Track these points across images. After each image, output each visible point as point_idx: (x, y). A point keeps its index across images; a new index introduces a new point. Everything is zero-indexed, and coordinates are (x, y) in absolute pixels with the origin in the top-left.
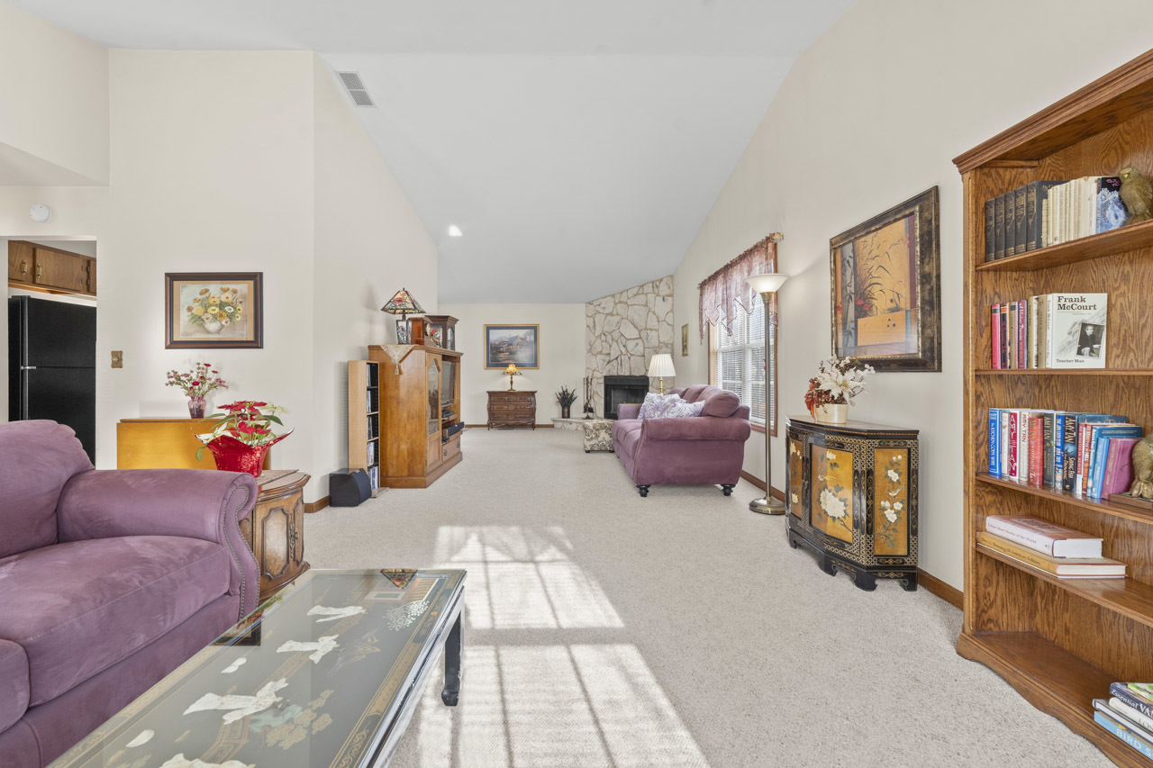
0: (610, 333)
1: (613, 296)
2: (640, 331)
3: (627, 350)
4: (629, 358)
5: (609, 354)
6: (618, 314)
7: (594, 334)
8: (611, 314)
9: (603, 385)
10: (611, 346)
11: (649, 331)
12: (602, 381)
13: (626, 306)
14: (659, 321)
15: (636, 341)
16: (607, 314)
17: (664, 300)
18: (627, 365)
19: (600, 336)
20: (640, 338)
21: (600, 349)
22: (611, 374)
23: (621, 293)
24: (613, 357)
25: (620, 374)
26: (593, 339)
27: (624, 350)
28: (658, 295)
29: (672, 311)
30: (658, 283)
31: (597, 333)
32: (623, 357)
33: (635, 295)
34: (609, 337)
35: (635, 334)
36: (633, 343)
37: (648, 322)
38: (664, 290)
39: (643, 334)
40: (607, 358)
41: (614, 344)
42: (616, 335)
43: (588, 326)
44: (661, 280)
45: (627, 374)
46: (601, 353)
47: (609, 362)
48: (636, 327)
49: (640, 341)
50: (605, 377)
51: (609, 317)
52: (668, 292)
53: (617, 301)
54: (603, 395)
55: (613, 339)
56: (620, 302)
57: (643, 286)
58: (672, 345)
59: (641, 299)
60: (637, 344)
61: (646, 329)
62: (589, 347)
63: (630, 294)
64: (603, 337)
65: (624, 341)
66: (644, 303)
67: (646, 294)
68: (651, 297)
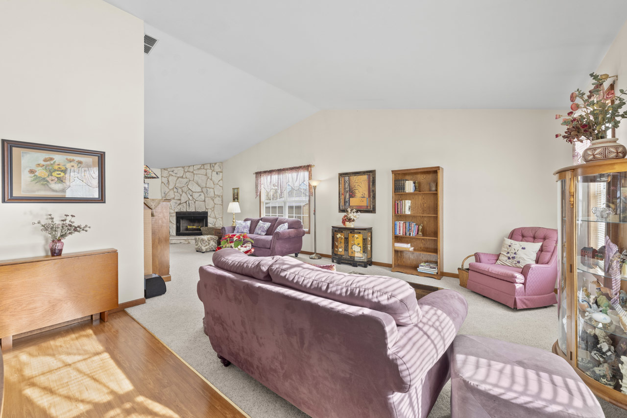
0: (181, 188)
1: (183, 167)
2: (202, 188)
3: (193, 198)
4: (195, 202)
5: (180, 200)
6: (186, 178)
7: (168, 187)
8: (182, 177)
9: (175, 217)
10: (181, 195)
11: (208, 189)
12: (175, 214)
13: (192, 174)
14: (214, 184)
15: (200, 193)
16: (178, 177)
17: (217, 174)
18: (193, 206)
19: (173, 189)
20: (202, 192)
21: (173, 196)
22: (182, 210)
23: (189, 167)
24: (183, 200)
25: (188, 210)
26: (167, 190)
27: (191, 198)
28: (213, 171)
29: (222, 179)
30: (214, 165)
31: (171, 187)
32: (190, 202)
33: (199, 169)
34: (180, 191)
35: (199, 189)
36: (198, 194)
37: (207, 184)
38: (217, 168)
39: (204, 190)
40: (179, 202)
41: (184, 194)
42: (185, 189)
43: (162, 182)
44: (215, 164)
45: (194, 210)
46: (174, 198)
47: (180, 204)
48: (199, 186)
49: (202, 193)
50: (177, 213)
51: (180, 179)
52: (220, 170)
53: (186, 171)
54: (175, 223)
55: (183, 191)
56: (188, 171)
57: (204, 165)
58: (222, 196)
59: (203, 172)
60: (200, 195)
61: (206, 187)
62: (163, 195)
63: (195, 168)
64: (175, 190)
65: (191, 193)
66: (205, 173)
67: (206, 169)
68: (209, 171)
